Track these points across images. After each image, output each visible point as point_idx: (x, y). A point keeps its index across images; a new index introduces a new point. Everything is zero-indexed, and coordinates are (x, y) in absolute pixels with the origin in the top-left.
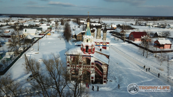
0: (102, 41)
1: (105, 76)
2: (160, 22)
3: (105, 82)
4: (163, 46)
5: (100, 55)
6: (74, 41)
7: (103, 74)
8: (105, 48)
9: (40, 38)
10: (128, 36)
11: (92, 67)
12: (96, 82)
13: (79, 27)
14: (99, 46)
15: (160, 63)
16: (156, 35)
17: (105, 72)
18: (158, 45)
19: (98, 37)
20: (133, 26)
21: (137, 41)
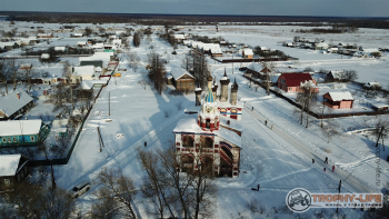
0: (230, 106)
3: (235, 174)
5: (227, 132)
6: (172, 92)
7: (232, 162)
9: (104, 86)
10: (275, 81)
11: (216, 151)
12: (221, 175)
13: (174, 53)
14: (225, 114)
16: (329, 78)
17: (236, 158)
19: (223, 99)
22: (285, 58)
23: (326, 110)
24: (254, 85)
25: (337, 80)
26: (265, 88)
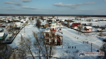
0: (59, 27)
1: (61, 42)
2: (88, 18)
3: (61, 45)
4: (88, 29)
6: (42, 28)
7: (60, 41)
8: (60, 30)
9: (23, 27)
10: (71, 26)
11: (56, 38)
12: (57, 45)
13: (43, 21)
15: (86, 37)
16: (85, 25)
17: (61, 40)
18: (86, 29)
19: (57, 25)
20: (73, 21)
21: (76, 28)
22: (73, 22)
23: (85, 31)
24: (65, 27)
25: (87, 26)
26: (68, 27)
